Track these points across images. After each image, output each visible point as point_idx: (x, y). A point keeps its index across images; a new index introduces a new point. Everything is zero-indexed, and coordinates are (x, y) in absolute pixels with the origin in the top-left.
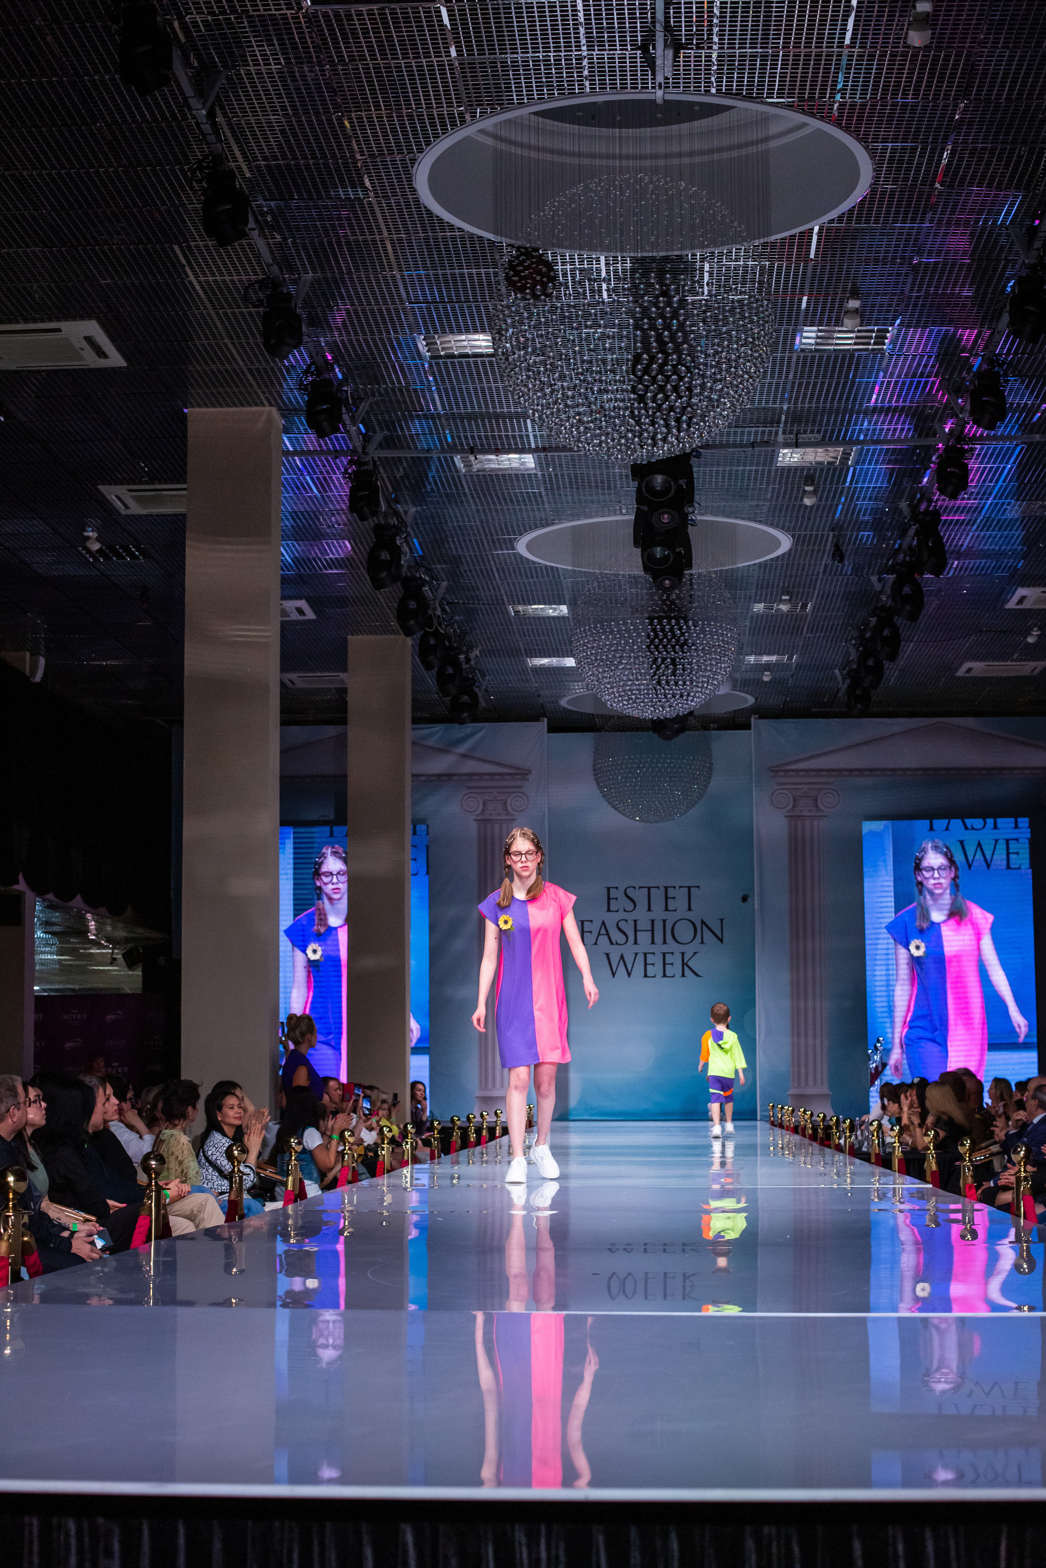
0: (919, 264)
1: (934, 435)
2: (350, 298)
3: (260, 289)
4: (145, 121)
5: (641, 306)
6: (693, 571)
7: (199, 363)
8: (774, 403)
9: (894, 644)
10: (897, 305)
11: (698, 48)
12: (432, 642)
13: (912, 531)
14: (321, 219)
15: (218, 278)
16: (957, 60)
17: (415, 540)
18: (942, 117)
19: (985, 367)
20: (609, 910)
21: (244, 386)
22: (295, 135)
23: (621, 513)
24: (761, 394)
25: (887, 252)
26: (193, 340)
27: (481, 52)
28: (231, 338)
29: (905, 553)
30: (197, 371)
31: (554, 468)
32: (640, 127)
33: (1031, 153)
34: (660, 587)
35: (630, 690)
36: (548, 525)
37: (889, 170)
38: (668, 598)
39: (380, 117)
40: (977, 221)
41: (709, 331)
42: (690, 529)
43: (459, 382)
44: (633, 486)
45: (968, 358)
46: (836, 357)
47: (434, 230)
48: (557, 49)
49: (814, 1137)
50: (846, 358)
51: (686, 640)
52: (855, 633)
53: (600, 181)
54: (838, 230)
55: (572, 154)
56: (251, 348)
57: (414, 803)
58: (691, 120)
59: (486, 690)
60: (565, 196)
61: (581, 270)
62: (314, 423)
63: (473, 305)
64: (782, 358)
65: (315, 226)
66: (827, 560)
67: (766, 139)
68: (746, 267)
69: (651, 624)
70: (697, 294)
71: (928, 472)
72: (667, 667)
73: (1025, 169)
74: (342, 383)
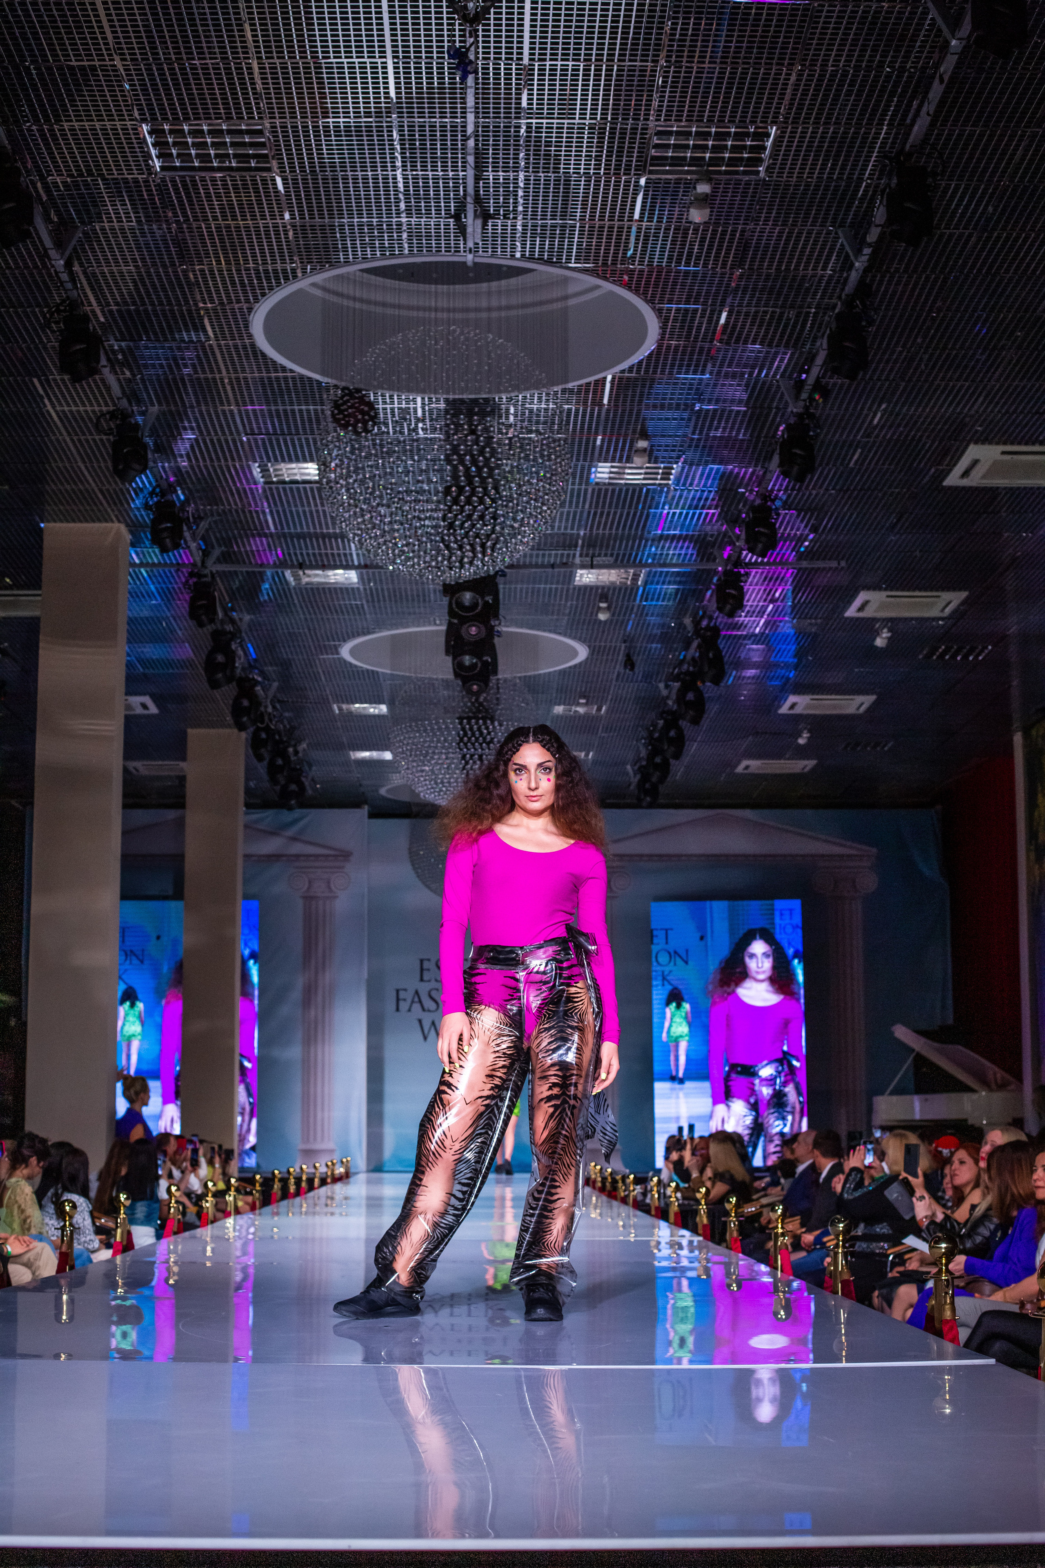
0: (701, 410)
1: (714, 560)
2: (192, 429)
3: (111, 419)
4: (9, 268)
5: (451, 444)
6: (500, 676)
7: (55, 484)
8: (572, 529)
9: (679, 743)
10: (681, 446)
11: (505, 218)
12: (264, 736)
13: (695, 644)
14: (167, 359)
15: (74, 408)
16: (733, 234)
17: (249, 645)
18: (720, 283)
19: (758, 502)
20: (422, 980)
21: (95, 504)
22: (144, 285)
23: (435, 624)
24: (560, 521)
25: (671, 399)
26: (49, 463)
27: (312, 216)
28: (84, 462)
29: (689, 665)
30: (53, 490)
31: (375, 583)
32: (454, 283)
33: (798, 316)
34: (470, 692)
35: (442, 783)
36: (369, 633)
37: (673, 327)
38: (477, 700)
39: (220, 271)
40: (751, 374)
41: (512, 467)
42: (496, 640)
43: (289, 506)
44: (446, 601)
45: (744, 493)
46: (627, 491)
47: (268, 372)
48: (380, 215)
49: (602, 1190)
50: (635, 490)
51: (492, 739)
52: (644, 734)
53: (417, 332)
54: (628, 378)
55: (393, 306)
56: (103, 472)
57: (246, 882)
58: (499, 278)
59: (313, 780)
60: (385, 344)
61: (399, 409)
62: (157, 541)
63: (303, 437)
64: (579, 490)
65: (161, 366)
66: (619, 668)
67: (566, 298)
68: (546, 410)
69: (461, 723)
70: (502, 433)
71: (709, 593)
72: (475, 762)
73: (793, 330)
74: (184, 504)
